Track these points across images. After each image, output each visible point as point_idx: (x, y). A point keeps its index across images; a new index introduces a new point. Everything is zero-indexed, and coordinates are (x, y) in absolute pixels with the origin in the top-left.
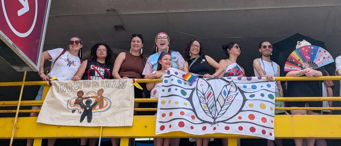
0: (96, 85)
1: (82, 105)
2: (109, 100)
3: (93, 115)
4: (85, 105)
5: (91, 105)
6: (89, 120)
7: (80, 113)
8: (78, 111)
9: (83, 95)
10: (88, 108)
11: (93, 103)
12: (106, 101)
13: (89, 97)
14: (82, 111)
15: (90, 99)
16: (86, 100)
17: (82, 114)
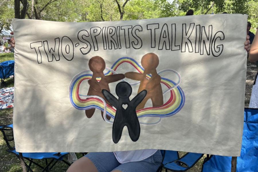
0: (136, 43)
1: (108, 98)
2: (175, 84)
3: (140, 122)
4: (117, 98)
5: (131, 97)
6: (135, 135)
7: (108, 118)
8: (102, 113)
9: (104, 67)
10: (125, 107)
11: (135, 91)
12: (169, 87)
13: (122, 76)
14: (112, 111)
15: (125, 80)
16: (117, 82)
17: (112, 120)
